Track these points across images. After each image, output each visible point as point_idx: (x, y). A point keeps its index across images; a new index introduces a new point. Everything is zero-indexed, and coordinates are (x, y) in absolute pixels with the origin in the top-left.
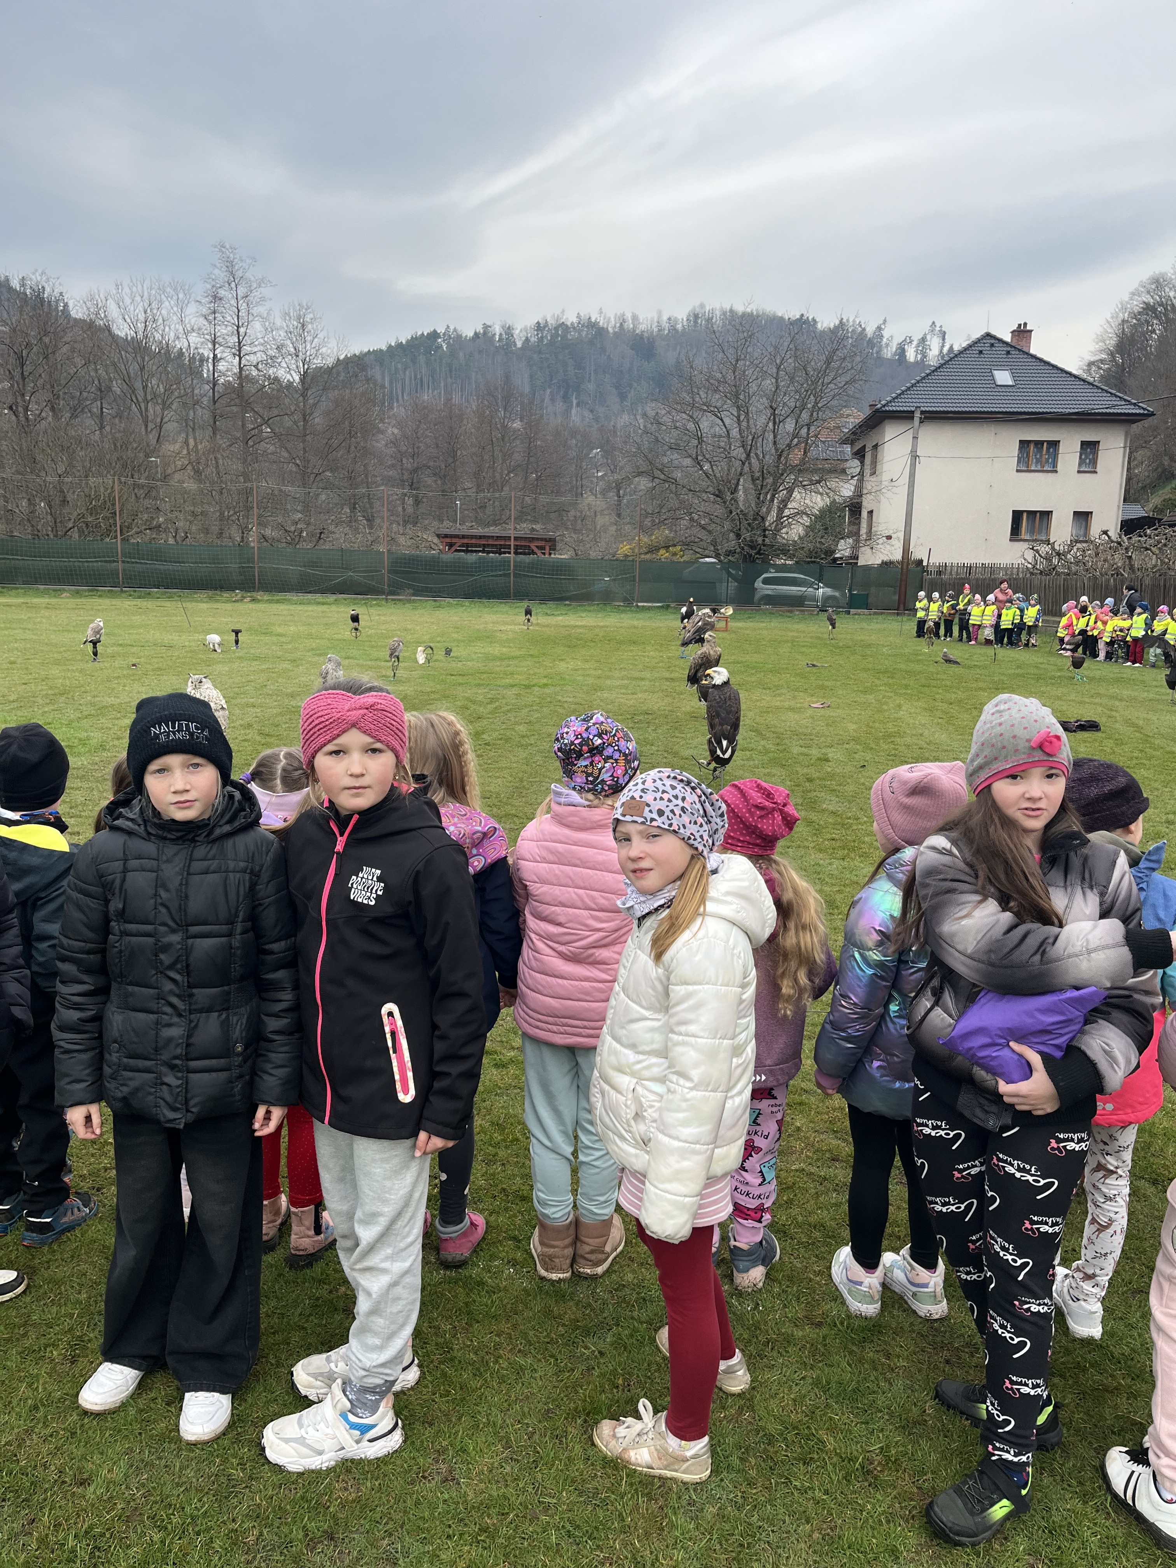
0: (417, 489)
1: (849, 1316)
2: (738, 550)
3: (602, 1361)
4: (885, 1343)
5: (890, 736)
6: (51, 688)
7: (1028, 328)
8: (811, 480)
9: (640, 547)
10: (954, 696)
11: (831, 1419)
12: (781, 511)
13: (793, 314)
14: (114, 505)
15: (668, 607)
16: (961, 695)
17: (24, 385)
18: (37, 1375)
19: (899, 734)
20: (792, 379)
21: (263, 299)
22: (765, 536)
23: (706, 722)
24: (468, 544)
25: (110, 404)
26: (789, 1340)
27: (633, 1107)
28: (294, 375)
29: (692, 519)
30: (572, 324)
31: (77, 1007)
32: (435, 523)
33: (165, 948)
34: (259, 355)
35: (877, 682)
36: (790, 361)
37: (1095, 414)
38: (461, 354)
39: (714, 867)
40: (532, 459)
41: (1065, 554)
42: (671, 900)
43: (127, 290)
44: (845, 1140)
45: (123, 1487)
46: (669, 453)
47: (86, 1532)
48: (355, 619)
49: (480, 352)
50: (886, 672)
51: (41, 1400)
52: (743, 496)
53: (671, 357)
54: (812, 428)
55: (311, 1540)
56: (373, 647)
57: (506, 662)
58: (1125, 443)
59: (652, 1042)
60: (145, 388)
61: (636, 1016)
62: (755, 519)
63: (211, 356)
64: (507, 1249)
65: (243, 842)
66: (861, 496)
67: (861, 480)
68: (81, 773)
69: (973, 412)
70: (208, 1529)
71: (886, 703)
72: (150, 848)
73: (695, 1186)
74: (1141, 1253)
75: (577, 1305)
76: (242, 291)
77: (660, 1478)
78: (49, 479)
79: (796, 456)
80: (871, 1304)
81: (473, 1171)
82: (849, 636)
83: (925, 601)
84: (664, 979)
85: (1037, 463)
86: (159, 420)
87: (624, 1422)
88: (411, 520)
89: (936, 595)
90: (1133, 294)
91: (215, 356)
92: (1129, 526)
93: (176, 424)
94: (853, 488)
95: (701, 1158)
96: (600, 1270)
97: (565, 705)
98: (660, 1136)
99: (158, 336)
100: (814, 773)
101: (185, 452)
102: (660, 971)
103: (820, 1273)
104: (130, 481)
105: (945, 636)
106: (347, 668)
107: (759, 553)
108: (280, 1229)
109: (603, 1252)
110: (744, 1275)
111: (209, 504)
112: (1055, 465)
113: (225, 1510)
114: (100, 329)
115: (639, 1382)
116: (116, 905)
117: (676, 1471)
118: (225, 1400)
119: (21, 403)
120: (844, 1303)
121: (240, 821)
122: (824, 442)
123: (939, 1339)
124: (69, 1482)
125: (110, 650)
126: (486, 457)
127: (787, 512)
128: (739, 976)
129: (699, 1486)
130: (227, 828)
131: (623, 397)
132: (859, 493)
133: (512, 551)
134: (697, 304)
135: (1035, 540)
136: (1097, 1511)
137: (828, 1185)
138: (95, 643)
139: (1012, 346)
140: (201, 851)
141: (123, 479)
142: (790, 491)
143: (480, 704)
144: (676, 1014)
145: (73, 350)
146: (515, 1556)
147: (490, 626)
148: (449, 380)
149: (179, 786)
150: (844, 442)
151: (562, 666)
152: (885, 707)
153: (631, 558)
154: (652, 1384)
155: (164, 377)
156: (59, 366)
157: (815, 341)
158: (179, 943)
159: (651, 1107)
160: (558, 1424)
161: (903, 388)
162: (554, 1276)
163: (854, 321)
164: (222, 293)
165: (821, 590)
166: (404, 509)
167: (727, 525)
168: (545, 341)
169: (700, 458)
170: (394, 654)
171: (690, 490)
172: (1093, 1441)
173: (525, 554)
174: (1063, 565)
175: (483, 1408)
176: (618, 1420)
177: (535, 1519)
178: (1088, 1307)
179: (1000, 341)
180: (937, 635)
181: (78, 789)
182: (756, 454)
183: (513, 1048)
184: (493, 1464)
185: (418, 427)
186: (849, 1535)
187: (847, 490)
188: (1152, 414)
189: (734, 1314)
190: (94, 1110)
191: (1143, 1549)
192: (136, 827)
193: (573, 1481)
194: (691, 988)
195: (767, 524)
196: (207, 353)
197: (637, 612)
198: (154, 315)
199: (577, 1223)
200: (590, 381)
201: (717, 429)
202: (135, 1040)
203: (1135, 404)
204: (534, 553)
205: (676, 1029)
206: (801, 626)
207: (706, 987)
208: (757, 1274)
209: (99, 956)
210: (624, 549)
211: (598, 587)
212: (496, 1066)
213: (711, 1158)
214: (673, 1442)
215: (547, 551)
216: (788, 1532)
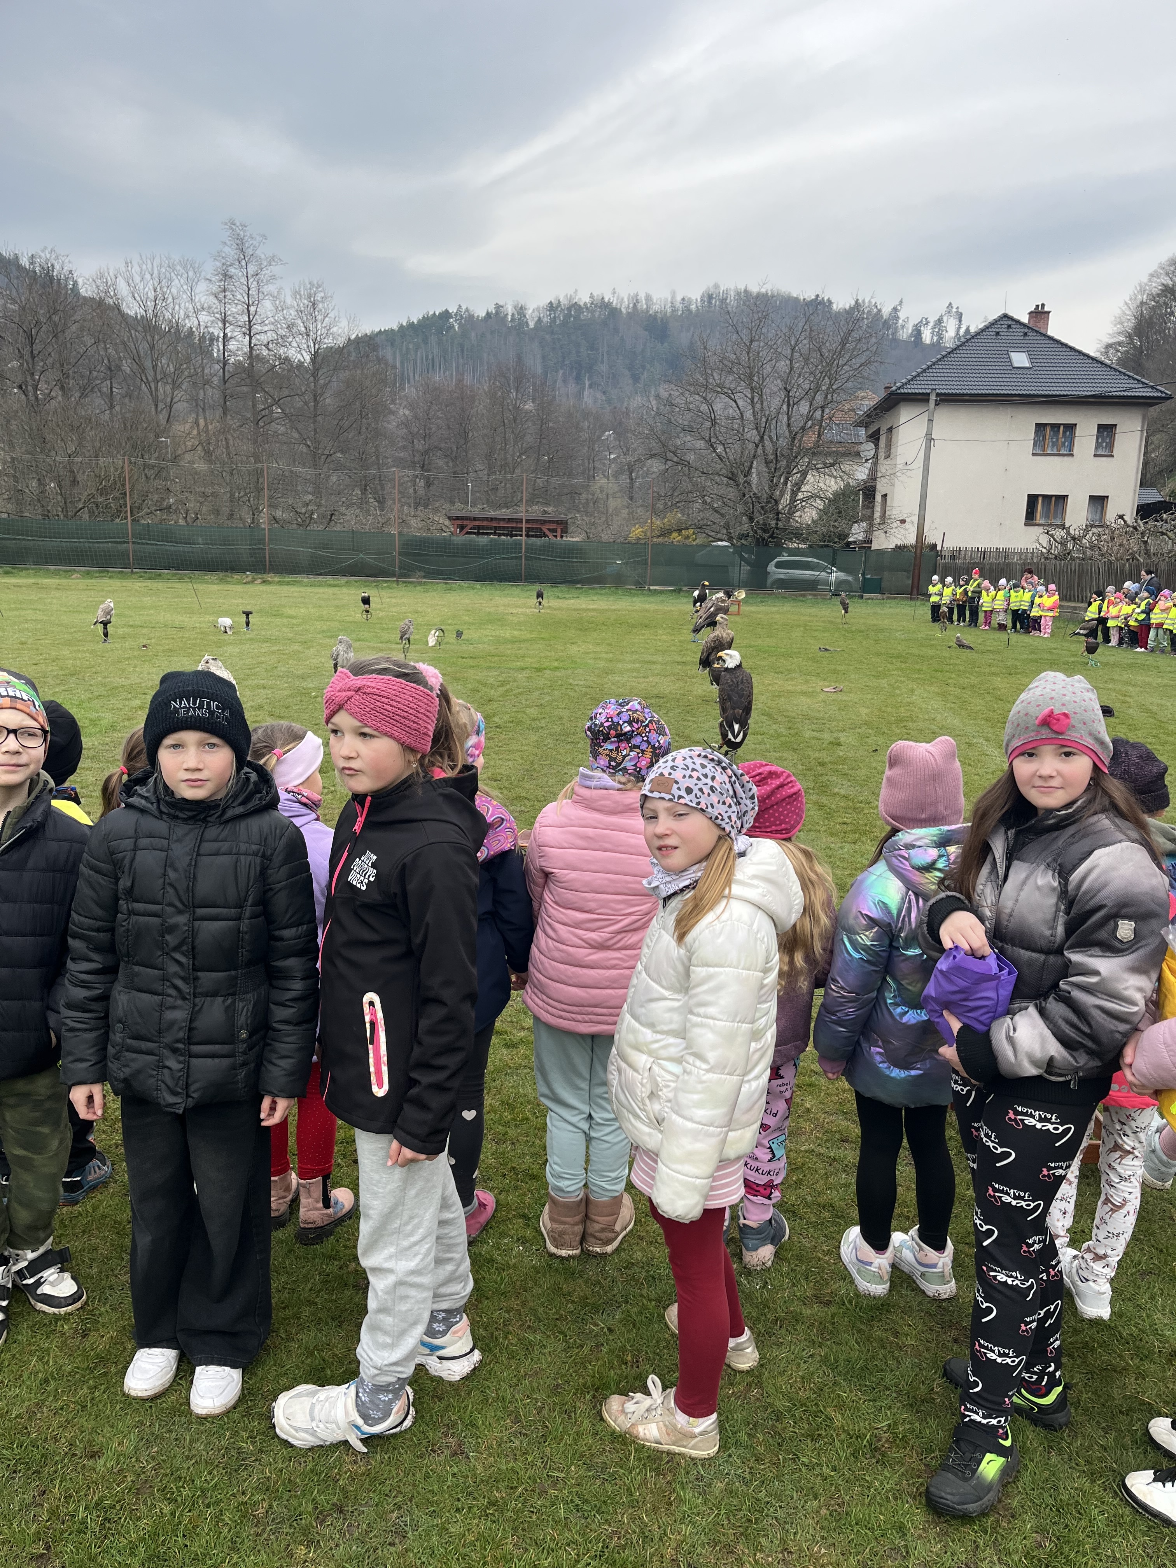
0: (429, 471)
1: (858, 1295)
2: (751, 534)
3: (611, 1338)
4: (894, 1321)
5: (902, 720)
6: (62, 669)
7: (1046, 309)
8: (825, 464)
9: (652, 530)
10: (967, 681)
11: (839, 1395)
12: (794, 494)
13: (809, 294)
14: (124, 485)
15: (680, 590)
16: (974, 680)
17: (33, 364)
18: (48, 1349)
19: (911, 719)
20: (807, 360)
21: (273, 277)
22: (778, 519)
23: (717, 707)
24: (480, 527)
25: (119, 384)
26: (797, 1318)
27: (648, 1086)
28: (305, 354)
29: (705, 502)
30: (585, 304)
31: (84, 985)
32: (447, 506)
33: (171, 929)
34: (269, 334)
35: (891, 667)
36: (805, 342)
37: (1113, 397)
38: (473, 334)
39: (742, 850)
40: (544, 441)
41: (1080, 539)
42: (696, 881)
43: (136, 268)
44: (854, 1122)
45: (134, 1459)
46: (681, 435)
47: (97, 1504)
48: (366, 601)
49: (492, 332)
50: (898, 657)
51: (52, 1374)
52: (757, 478)
53: (684, 339)
54: (827, 411)
55: (321, 1513)
56: (383, 629)
57: (516, 646)
58: (1143, 426)
59: (671, 1022)
60: (155, 367)
61: (655, 995)
62: (768, 502)
63: (222, 335)
64: (516, 1226)
65: (256, 824)
66: (875, 479)
67: (875, 464)
68: (91, 753)
69: (989, 395)
70: (218, 1502)
71: (899, 688)
72: (161, 826)
73: (707, 1169)
74: (1150, 1235)
75: (586, 1282)
76: (252, 269)
77: (669, 1453)
78: (58, 459)
79: (810, 439)
80: (880, 1284)
81: (484, 1150)
82: (862, 621)
83: (940, 586)
84: (685, 960)
85: (1053, 446)
86: (169, 400)
87: (633, 1398)
88: (421, 503)
89: (949, 579)
90: (1152, 276)
91: (225, 335)
92: (1145, 511)
93: (186, 404)
94: (867, 472)
95: (714, 1141)
96: (609, 1249)
97: (576, 688)
98: (674, 1116)
99: (168, 315)
100: (825, 757)
101: (195, 432)
102: (682, 951)
103: (829, 1252)
104: (140, 461)
105: (959, 620)
106: (356, 651)
107: (772, 537)
108: (290, 1206)
109: (613, 1231)
110: (753, 1253)
111: (219, 485)
112: (1071, 448)
113: (234, 1482)
114: (109, 307)
115: (648, 1358)
116: (125, 883)
117: (685, 1447)
118: (235, 1375)
119: (30, 382)
120: (852, 1282)
121: (255, 802)
122: (838, 425)
123: (947, 1318)
124: (79, 1455)
125: (120, 631)
126: (498, 439)
127: (800, 496)
128: (761, 960)
129: (706, 1462)
130: (240, 810)
131: (636, 379)
132: (873, 477)
133: (524, 533)
134: (711, 285)
135: (1051, 525)
136: (1105, 1490)
137: (838, 1166)
138: (105, 624)
139: (1029, 328)
140: (212, 832)
141: (133, 459)
142: (804, 474)
143: (492, 686)
144: (696, 995)
145: (82, 329)
146: (523, 1530)
147: (501, 609)
148: (461, 361)
149: (192, 764)
150: (859, 425)
151: (573, 649)
152: (898, 692)
153: (643, 542)
154: (660, 1360)
155: (174, 356)
156: (69, 345)
157: (830, 322)
158: (185, 925)
159: (667, 1086)
160: (567, 1399)
161: (919, 370)
162: (564, 1253)
163: (870, 302)
164: (232, 271)
165: (834, 575)
166: (415, 491)
167: (740, 508)
168: (558, 322)
169: (713, 440)
170: (404, 636)
171: (703, 473)
172: (1101, 1420)
173: (536, 536)
174: (1078, 550)
175: (492, 1384)
176: (627, 1395)
177: (543, 1493)
178: (1097, 1288)
179: (1018, 322)
180: (951, 620)
181: (89, 769)
182: (770, 437)
183: (523, 1029)
184: (501, 1438)
185: (430, 408)
186: (857, 1511)
187: (861, 473)
188: (1169, 398)
189: (743, 1292)
190: (97, 1090)
191: (1150, 1528)
192: (149, 805)
193: (582, 1456)
194: (711, 970)
195: (781, 507)
196: (217, 331)
197: (648, 596)
198: (164, 294)
199: (587, 1201)
200: (602, 362)
201: (731, 411)
202: (139, 1020)
203: (1152, 387)
204: (545, 536)
205: (696, 1010)
206: (813, 611)
207: (727, 969)
208: (766, 1253)
209: (109, 935)
210: (637, 532)
211: (610, 570)
212: (507, 1046)
213: (724, 1141)
214: (681, 1418)
215: (559, 534)
216: (795, 1508)
